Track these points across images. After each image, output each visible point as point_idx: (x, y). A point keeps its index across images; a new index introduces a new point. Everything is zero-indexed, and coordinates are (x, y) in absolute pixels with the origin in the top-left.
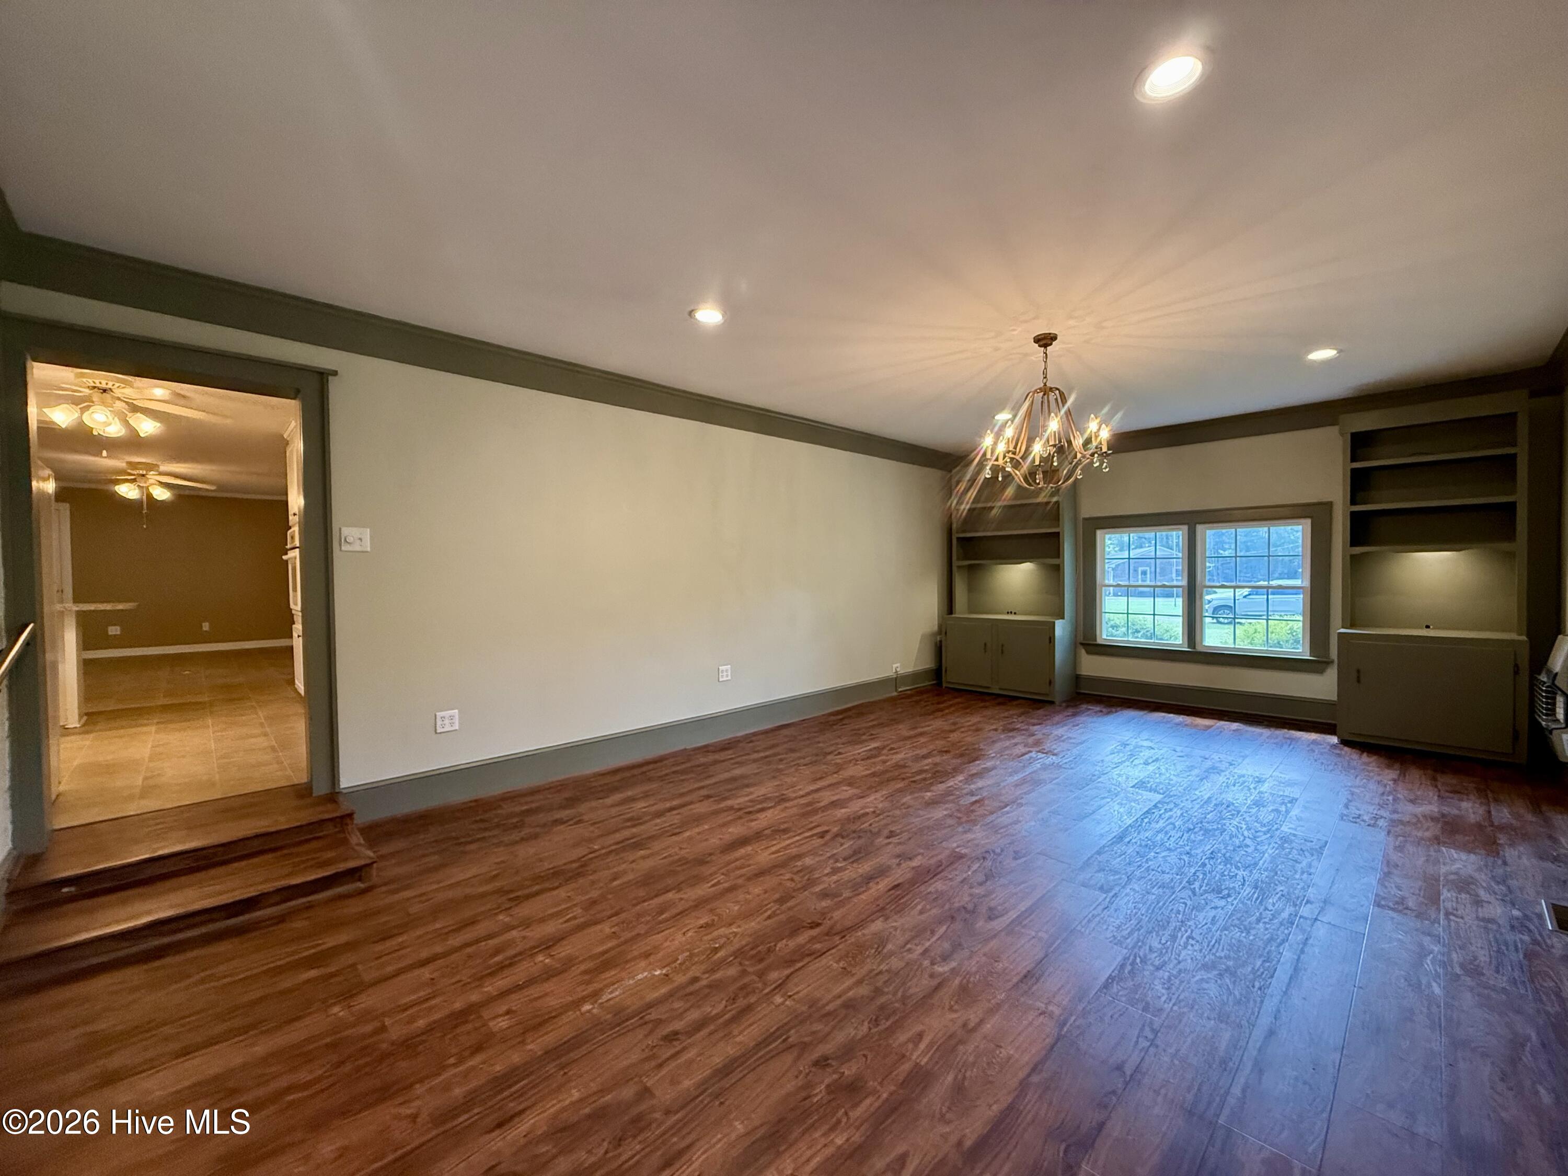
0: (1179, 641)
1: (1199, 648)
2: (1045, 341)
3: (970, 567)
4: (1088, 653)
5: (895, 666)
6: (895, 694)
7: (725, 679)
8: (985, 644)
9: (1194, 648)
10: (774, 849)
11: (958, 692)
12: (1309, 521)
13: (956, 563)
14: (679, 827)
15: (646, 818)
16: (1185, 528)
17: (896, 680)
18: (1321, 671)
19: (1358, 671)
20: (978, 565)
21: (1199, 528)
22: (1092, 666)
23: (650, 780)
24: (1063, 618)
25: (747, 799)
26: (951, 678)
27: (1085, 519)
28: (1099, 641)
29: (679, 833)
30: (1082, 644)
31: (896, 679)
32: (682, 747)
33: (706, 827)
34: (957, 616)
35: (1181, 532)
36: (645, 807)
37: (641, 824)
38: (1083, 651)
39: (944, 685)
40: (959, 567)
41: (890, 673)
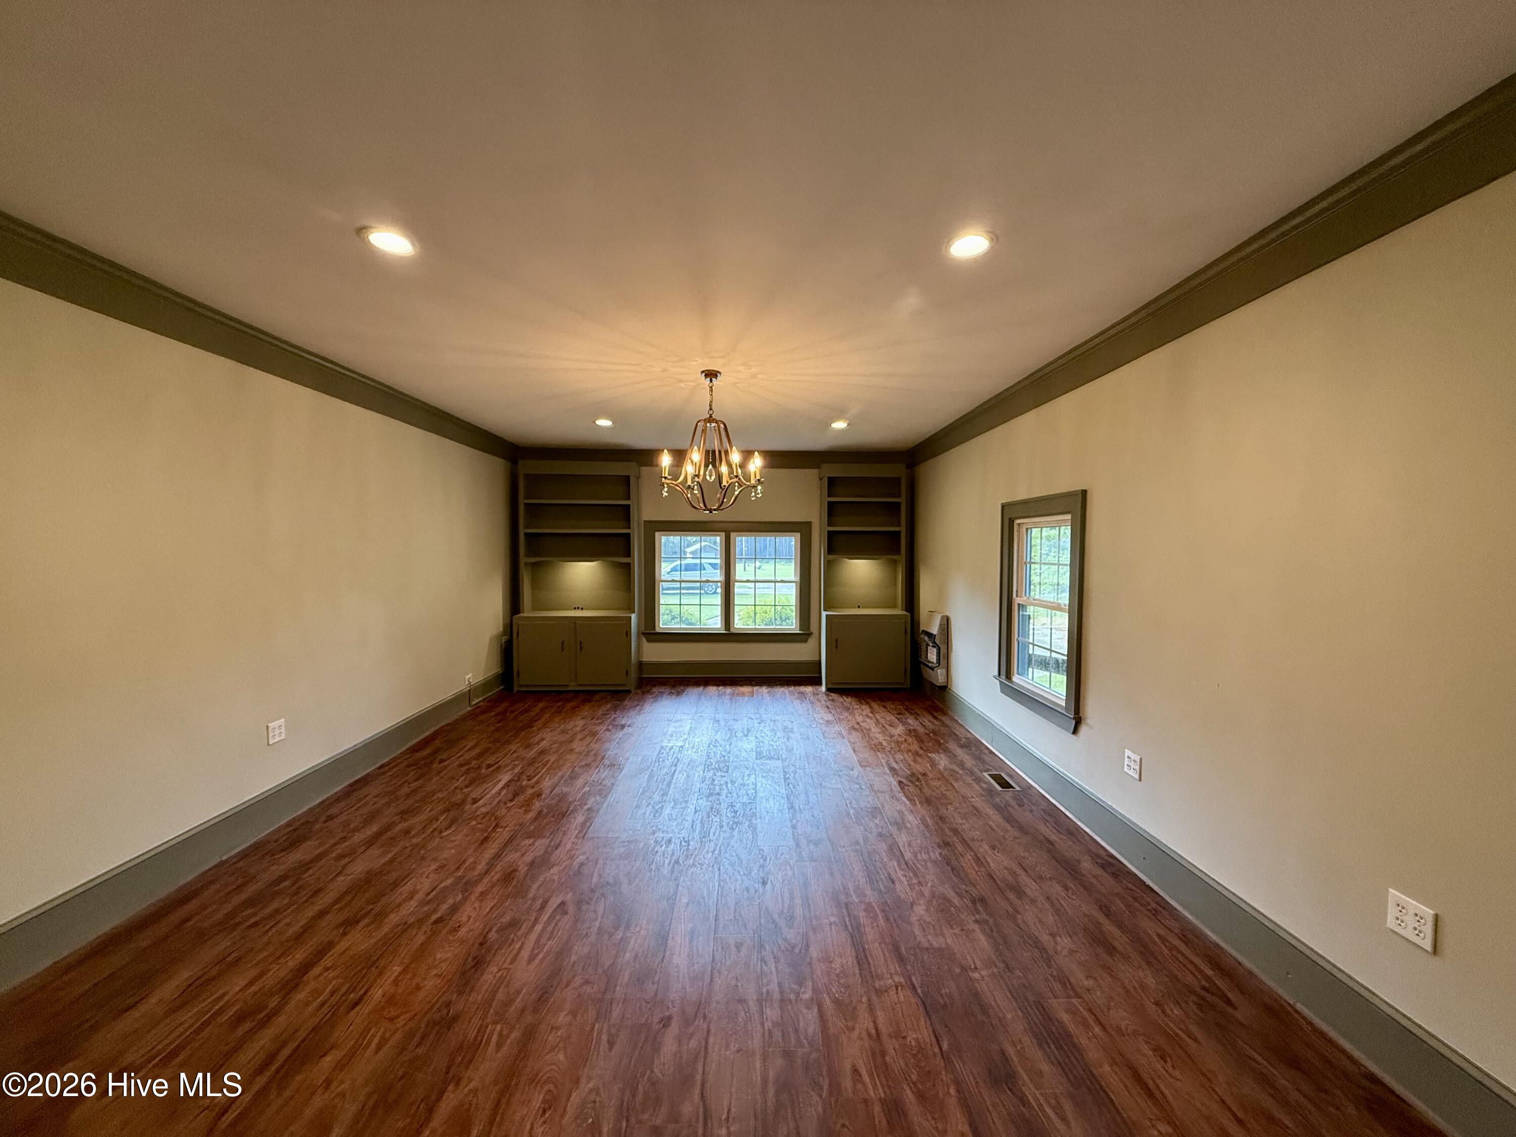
0: (719, 626)
1: (733, 631)
2: (711, 375)
3: (534, 564)
4: (649, 641)
5: (467, 677)
6: (469, 709)
7: (277, 739)
8: (563, 643)
9: (729, 630)
10: (525, 954)
11: (539, 695)
12: (799, 535)
13: (523, 559)
14: (351, 990)
15: (273, 1003)
16: (723, 534)
17: (468, 695)
18: (805, 641)
19: (837, 640)
20: (547, 561)
21: (733, 535)
22: (654, 653)
23: (202, 936)
24: (634, 612)
25: (413, 903)
26: (525, 679)
27: (645, 521)
28: (658, 630)
29: (361, 999)
30: (643, 634)
31: (469, 691)
32: (215, 861)
33: (397, 969)
34: (525, 615)
35: (718, 538)
36: (251, 983)
37: (269, 1018)
38: (644, 640)
39: (516, 689)
40: (526, 564)
41: (463, 687)
